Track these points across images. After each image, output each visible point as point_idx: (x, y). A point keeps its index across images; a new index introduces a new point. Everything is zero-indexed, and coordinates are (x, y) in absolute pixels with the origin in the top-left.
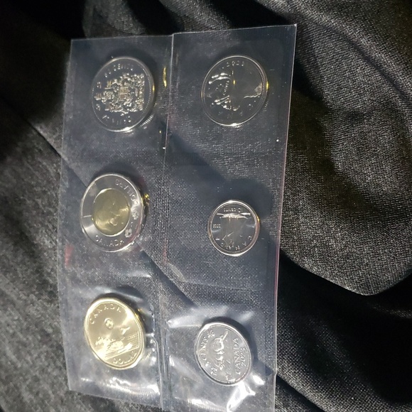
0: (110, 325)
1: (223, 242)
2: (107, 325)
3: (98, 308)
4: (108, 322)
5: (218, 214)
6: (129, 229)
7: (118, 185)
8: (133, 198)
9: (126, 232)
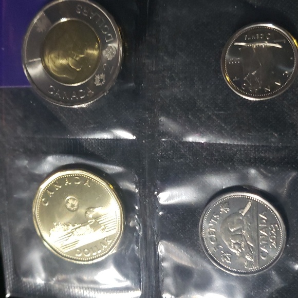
0: (73, 206)
1: (245, 82)
2: (69, 206)
3: (55, 183)
4: (71, 202)
5: (236, 44)
6: (100, 74)
7: (81, 13)
8: (105, 30)
9: (96, 79)
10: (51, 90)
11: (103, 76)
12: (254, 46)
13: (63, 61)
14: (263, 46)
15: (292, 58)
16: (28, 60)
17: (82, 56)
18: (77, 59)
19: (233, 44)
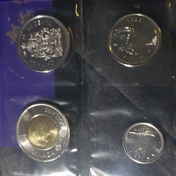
1: (136, 153)
5: (130, 133)
6: (58, 144)
7: (47, 112)
8: (60, 121)
9: (56, 147)
10: (32, 152)
11: (60, 146)
12: (140, 134)
13: (39, 138)
14: (145, 135)
15: (160, 142)
16: (19, 135)
17: (48, 134)
18: (46, 136)
19: (128, 133)
